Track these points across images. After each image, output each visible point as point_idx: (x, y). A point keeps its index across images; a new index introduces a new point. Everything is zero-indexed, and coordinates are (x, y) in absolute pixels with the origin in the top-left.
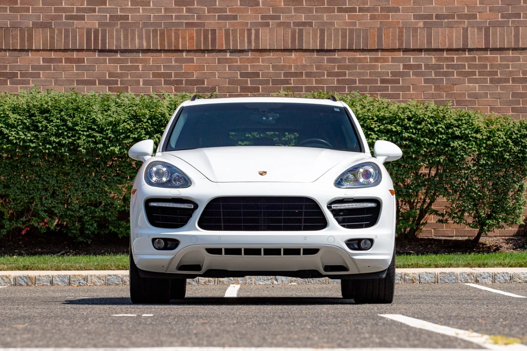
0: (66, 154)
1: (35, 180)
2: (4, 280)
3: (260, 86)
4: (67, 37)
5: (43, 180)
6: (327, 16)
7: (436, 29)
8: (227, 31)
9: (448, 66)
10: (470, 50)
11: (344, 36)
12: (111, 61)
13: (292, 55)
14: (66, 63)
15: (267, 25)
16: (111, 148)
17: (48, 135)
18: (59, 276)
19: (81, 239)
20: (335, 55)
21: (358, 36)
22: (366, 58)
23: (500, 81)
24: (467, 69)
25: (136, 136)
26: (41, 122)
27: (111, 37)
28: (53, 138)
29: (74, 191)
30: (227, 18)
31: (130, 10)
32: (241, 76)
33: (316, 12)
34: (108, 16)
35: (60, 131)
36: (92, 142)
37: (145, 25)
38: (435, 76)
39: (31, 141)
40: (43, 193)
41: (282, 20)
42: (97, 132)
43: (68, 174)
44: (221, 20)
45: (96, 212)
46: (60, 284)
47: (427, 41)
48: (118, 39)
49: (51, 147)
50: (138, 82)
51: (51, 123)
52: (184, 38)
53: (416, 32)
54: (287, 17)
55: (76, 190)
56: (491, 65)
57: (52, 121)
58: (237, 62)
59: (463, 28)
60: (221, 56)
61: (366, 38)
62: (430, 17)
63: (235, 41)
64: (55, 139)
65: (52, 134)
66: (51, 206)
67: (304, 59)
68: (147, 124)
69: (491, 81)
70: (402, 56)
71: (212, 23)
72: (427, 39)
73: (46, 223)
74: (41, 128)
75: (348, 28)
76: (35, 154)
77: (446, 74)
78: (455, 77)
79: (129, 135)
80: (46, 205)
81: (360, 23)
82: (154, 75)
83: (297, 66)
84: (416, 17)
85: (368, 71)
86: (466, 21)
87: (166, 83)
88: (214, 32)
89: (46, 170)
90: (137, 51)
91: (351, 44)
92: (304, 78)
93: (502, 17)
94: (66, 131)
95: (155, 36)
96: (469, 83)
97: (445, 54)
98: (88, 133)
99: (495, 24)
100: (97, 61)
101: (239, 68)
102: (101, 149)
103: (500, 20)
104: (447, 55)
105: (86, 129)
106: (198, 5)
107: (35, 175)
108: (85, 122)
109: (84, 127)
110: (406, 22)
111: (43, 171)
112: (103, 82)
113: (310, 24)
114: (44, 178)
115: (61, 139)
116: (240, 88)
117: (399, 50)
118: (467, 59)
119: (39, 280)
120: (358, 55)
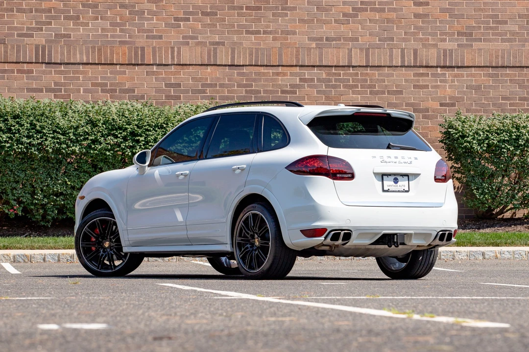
0: (35, 152)
1: (8, 174)
2: (5, 258)
3: (182, 95)
4: (18, 51)
5: (14, 174)
6: (236, 37)
7: (326, 49)
8: (154, 49)
9: (336, 80)
10: (353, 67)
11: (251, 54)
12: (56, 72)
13: (208, 69)
14: (17, 73)
15: (188, 43)
16: (73, 148)
17: (20, 137)
18: (50, 255)
19: (42, 223)
20: (244, 70)
21: (263, 54)
22: (269, 73)
23: (377, 93)
24: (351, 83)
25: (93, 138)
26: (14, 126)
27: (56, 52)
28: (25, 139)
29: (40, 183)
30: (154, 37)
31: (73, 30)
32: (166, 86)
33: (228, 33)
34: (54, 34)
35: (31, 134)
36: (58, 143)
37: (85, 42)
38: (326, 88)
39: (6, 142)
40: (14, 185)
41: (199, 40)
42: (60, 134)
43: (35, 169)
44: (149, 39)
45: (57, 201)
46: (51, 261)
47: (319, 59)
48: (62, 54)
49: (23, 147)
50: (79, 91)
51: (23, 127)
52: (118, 54)
53: (310, 52)
54: (204, 38)
55: (42, 183)
56: (371, 80)
57: (23, 125)
58: (162, 74)
59: (348, 49)
60: (148, 68)
61: (269, 56)
62: (321, 39)
63: (161, 57)
64: (26, 141)
65: (24, 136)
66: (20, 195)
67: (218, 72)
68: (102, 128)
69: (371, 93)
70: (298, 71)
71: (141, 41)
72: (319, 57)
73: (15, 210)
74: (14, 131)
75: (254, 47)
76: (9, 153)
77: (335, 87)
78: (342, 89)
79: (88, 138)
80: (16, 195)
81: (264, 44)
82: (93, 85)
83: (212, 78)
84: (310, 39)
85: (271, 83)
86: (350, 43)
87: (103, 91)
88: (143, 49)
89: (17, 166)
90: (79, 64)
91: (257, 61)
92: (218, 88)
93: (379, 41)
94: (36, 134)
95: (93, 52)
96: (353, 94)
97: (333, 70)
98: (53, 136)
99: (373, 47)
100: (44, 72)
101: (164, 79)
102: (64, 149)
103: (378, 42)
104: (335, 70)
105: (51, 132)
106: (129, 26)
107: (8, 170)
108: (50, 126)
109: (50, 131)
110: (301, 43)
111: (15, 167)
112: (49, 90)
113: (223, 44)
114: (16, 172)
115: (31, 140)
116: (165, 96)
117: (296, 66)
118: (351, 75)
119: (34, 257)
120: (262, 70)
